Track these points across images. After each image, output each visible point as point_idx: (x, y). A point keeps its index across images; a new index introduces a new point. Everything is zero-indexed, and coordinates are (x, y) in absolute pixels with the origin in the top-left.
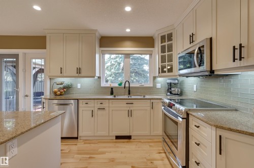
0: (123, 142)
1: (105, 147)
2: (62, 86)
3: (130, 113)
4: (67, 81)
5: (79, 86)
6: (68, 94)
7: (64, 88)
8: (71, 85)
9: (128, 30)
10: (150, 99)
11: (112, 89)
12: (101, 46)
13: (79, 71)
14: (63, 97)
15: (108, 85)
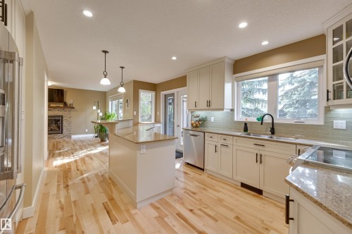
0: (248, 193)
1: (223, 188)
2: (198, 119)
3: (259, 159)
4: (202, 114)
5: (212, 119)
6: (204, 127)
7: (200, 120)
8: (206, 118)
9: (265, 43)
10: (296, 144)
11: (246, 124)
12: (235, 72)
13: (209, 104)
14: (198, 129)
15: (243, 119)
